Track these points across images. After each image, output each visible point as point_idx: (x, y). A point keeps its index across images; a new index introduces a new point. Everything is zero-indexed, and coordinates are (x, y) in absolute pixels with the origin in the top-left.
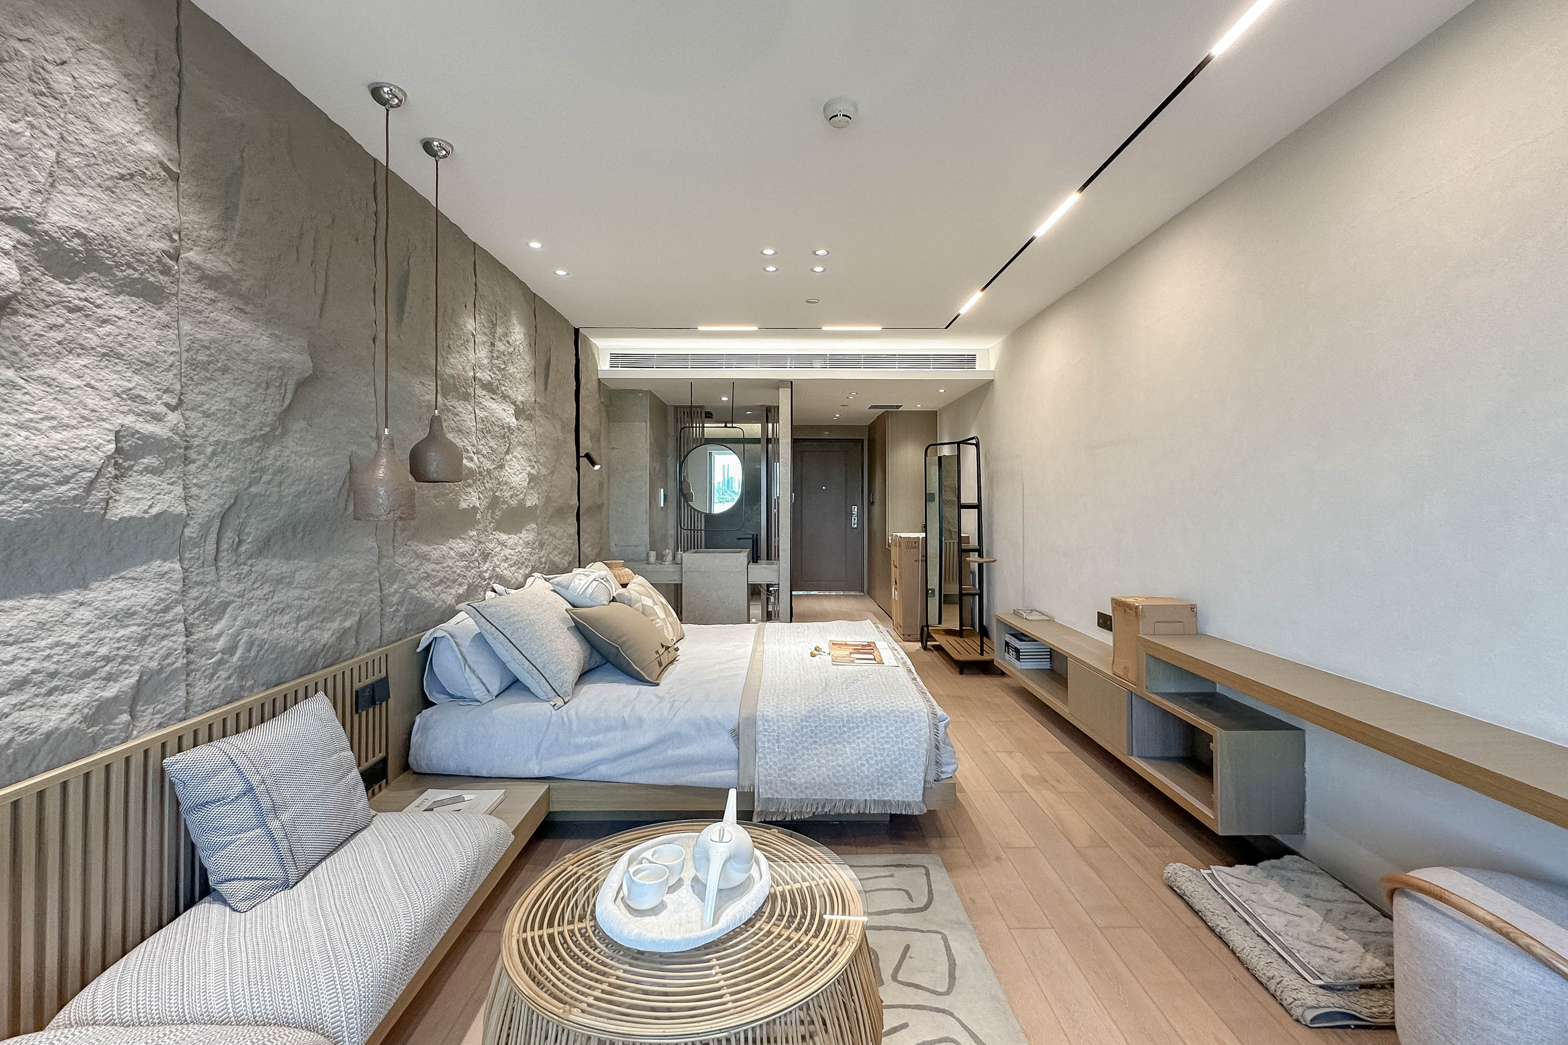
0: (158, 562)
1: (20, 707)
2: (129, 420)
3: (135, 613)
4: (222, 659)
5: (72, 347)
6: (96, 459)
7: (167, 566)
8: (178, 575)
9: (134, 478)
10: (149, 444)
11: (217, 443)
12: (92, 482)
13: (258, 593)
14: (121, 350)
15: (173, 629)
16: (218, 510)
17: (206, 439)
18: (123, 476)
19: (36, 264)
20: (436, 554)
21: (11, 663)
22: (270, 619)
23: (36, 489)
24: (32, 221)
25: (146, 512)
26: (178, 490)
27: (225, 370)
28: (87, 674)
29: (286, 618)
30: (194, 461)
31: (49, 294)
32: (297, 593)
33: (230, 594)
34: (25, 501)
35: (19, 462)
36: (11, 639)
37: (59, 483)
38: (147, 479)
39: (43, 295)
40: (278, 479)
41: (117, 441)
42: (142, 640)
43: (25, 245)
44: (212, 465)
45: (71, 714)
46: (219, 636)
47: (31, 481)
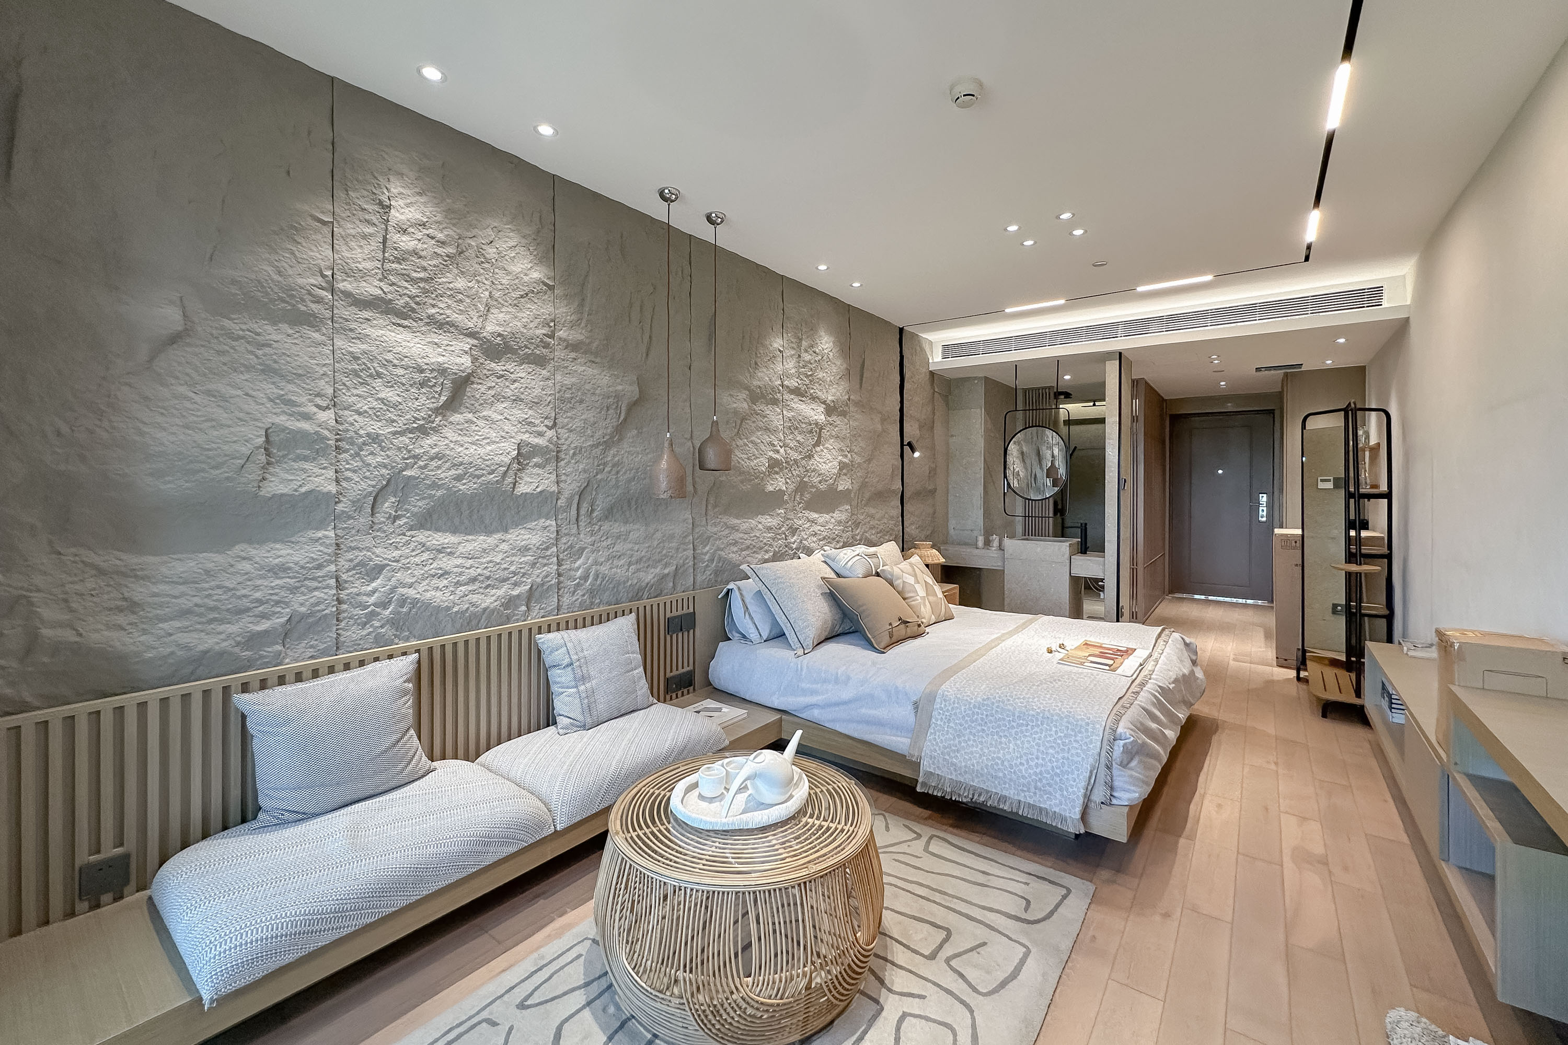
0: (543, 520)
1: (473, 592)
2: (525, 437)
3: (530, 549)
4: (579, 583)
5: (498, 398)
6: (507, 460)
7: (548, 522)
8: (554, 529)
9: (530, 470)
10: (536, 450)
11: (576, 447)
12: (506, 472)
13: (605, 544)
14: (522, 397)
15: (551, 561)
16: (577, 489)
17: (569, 446)
18: (523, 469)
19: (482, 355)
20: (744, 526)
21: (470, 568)
22: (611, 561)
23: (479, 477)
24: (478, 333)
25: (534, 490)
26: (553, 477)
27: (581, 401)
28: (505, 580)
29: (622, 562)
30: (563, 460)
31: (489, 370)
32: (630, 546)
33: (585, 543)
34: (474, 483)
35: (472, 463)
36: (470, 556)
37: (490, 474)
38: (537, 470)
39: (485, 372)
40: (615, 470)
41: (519, 449)
42: (533, 565)
43: (476, 346)
44: (573, 461)
45: (496, 601)
46: (578, 568)
47: (477, 473)
